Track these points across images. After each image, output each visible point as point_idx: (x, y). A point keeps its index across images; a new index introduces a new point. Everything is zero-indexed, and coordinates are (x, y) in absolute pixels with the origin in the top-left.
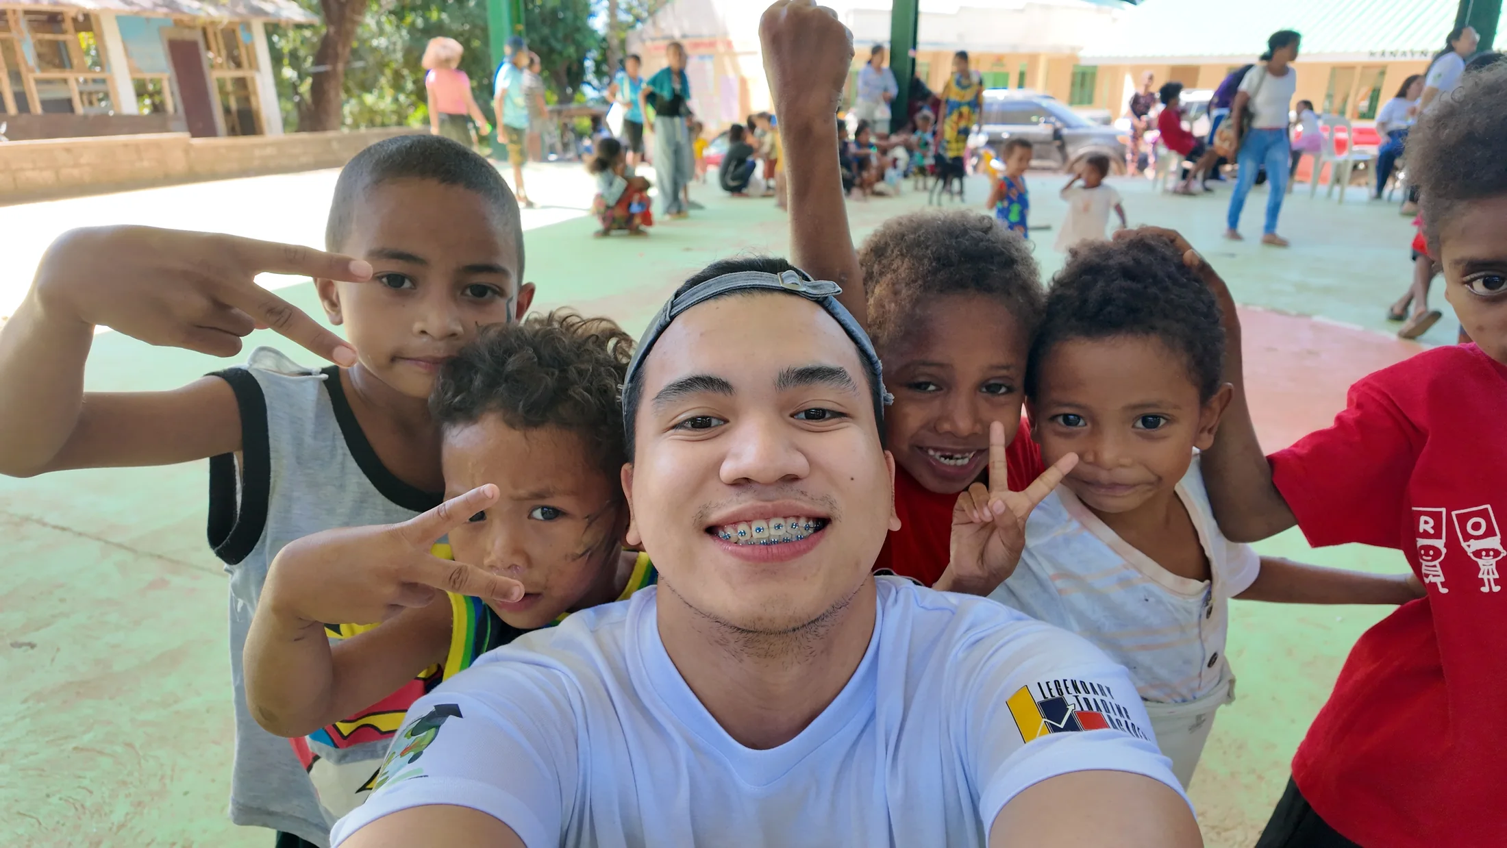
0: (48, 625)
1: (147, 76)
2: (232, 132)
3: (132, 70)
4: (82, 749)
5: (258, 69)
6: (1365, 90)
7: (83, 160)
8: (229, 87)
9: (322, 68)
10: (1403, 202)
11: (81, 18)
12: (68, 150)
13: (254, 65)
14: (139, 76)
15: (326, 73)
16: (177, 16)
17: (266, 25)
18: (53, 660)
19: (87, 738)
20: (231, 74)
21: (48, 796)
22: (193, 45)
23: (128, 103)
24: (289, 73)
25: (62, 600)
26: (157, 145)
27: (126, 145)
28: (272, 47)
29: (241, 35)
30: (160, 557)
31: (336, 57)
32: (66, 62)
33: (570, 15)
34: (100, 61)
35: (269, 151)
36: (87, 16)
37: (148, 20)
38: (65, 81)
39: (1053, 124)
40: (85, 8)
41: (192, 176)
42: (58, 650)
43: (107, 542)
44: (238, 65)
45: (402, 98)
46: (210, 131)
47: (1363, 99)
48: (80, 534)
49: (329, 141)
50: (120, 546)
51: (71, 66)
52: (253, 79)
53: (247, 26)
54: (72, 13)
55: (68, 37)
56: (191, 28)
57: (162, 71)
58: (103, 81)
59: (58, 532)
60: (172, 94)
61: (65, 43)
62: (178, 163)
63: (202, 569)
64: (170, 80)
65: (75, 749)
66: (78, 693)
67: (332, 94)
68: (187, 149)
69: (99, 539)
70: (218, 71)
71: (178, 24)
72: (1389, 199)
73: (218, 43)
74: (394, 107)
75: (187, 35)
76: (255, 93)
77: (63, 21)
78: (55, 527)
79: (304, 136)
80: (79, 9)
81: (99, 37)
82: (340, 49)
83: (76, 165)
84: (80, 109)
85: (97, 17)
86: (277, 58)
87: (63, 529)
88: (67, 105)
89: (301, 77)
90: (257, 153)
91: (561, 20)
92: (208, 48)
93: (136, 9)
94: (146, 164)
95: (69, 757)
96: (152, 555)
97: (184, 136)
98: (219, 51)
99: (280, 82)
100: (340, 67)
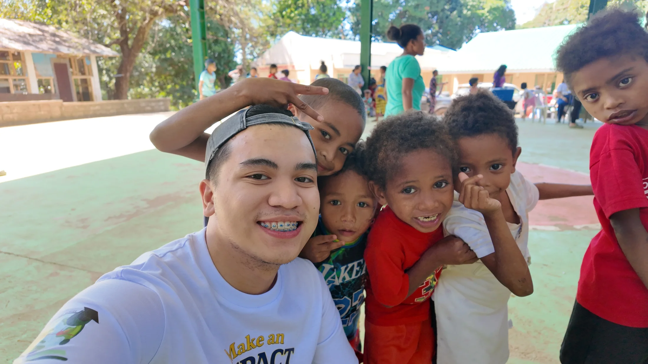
0: (4, 292)
1: (43, 78)
2: (80, 100)
3: (37, 75)
4: (22, 341)
5: (92, 75)
6: (549, 83)
7: (15, 111)
8: (79, 83)
9: (120, 75)
10: (569, 124)
11: (16, 54)
12: (8, 107)
13: (91, 73)
14: (40, 78)
15: (122, 77)
16: (59, 53)
17: (97, 57)
18: (6, 306)
19: (24, 336)
20: (80, 77)
21: (7, 360)
22: (65, 65)
23: (34, 89)
24: (105, 78)
25: (10, 282)
26: (48, 105)
27: (34, 105)
28: (99, 66)
29: (86, 62)
30: (55, 264)
31: (126, 71)
32: (7, 72)
33: (226, 55)
34: (23, 71)
35: (97, 108)
36: (19, 53)
37: (45, 55)
38: (7, 80)
39: (427, 97)
40: (18, 50)
41: (62, 118)
42: (9, 302)
43: (30, 258)
44: (83, 73)
45: (153, 89)
46: (70, 99)
47: (549, 87)
48: (18, 255)
49: (123, 104)
50: (36, 260)
51: (9, 74)
52: (90, 79)
53: (88, 57)
54: (13, 52)
55: (10, 62)
56: (64, 58)
57: (50, 75)
58: (24, 80)
59: (7, 255)
60: (54, 86)
61: (7, 64)
62: (57, 112)
63: (75, 268)
64: (54, 80)
65: (18, 341)
66: (19, 319)
67: (124, 86)
68: (61, 107)
69: (26, 257)
70: (75, 77)
71: (59, 57)
72: (564, 122)
73: (75, 65)
74: (150, 92)
75: (62, 61)
76: (91, 85)
77: (8, 55)
78: (5, 253)
79: (113, 101)
80: (16, 50)
81: (24, 62)
82: (128, 67)
83: (12, 113)
84: (13, 91)
85: (23, 54)
86: (100, 70)
87: (9, 254)
88: (8, 90)
89: (111, 78)
90: (92, 108)
91: (223, 57)
92: (71, 67)
93: (40, 50)
94: (42, 113)
95: (16, 344)
96: (51, 263)
97: (60, 101)
98: (76, 68)
99: (101, 82)
100: (128, 75)
